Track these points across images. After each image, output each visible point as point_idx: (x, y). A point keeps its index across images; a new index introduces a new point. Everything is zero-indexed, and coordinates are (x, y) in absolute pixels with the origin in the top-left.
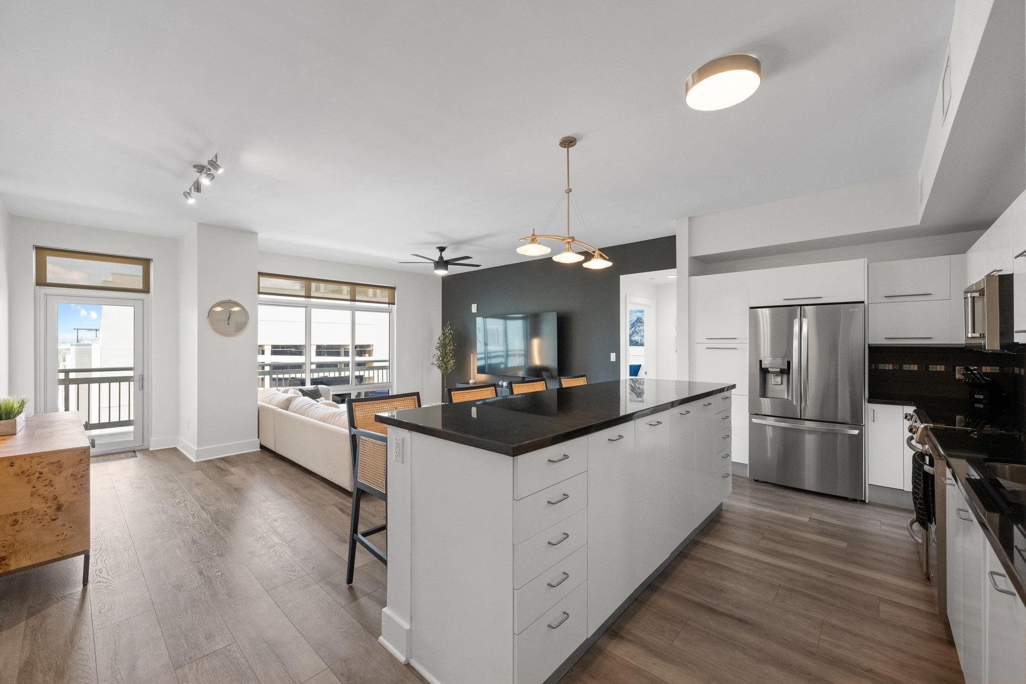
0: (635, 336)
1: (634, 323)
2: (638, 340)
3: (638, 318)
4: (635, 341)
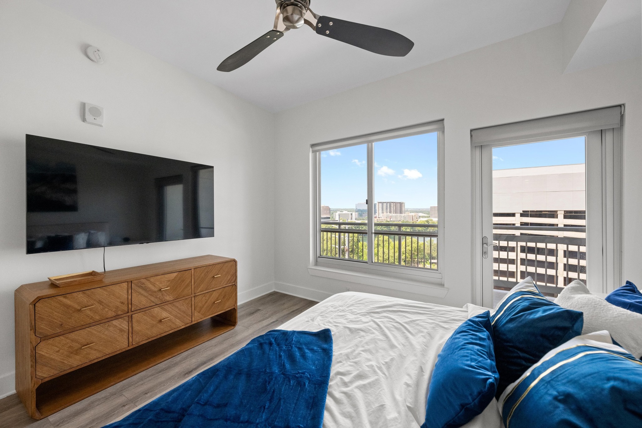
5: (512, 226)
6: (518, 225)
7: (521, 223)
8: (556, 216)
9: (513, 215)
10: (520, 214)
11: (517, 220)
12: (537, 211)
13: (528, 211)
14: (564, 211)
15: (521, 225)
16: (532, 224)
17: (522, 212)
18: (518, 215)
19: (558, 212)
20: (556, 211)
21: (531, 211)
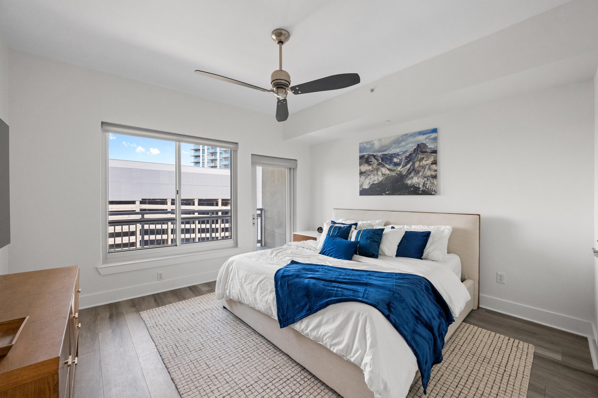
0: (412, 178)
1: (410, 155)
2: (419, 184)
3: (418, 145)
4: (413, 186)
5: (133, 212)
6: (138, 210)
7: (140, 209)
8: (166, 203)
9: (133, 202)
10: (139, 201)
11: (137, 207)
12: (153, 199)
13: (146, 199)
14: (172, 199)
15: (140, 211)
16: (149, 210)
17: (141, 200)
18: (138, 203)
19: (168, 200)
20: (166, 200)
21: (149, 199)
